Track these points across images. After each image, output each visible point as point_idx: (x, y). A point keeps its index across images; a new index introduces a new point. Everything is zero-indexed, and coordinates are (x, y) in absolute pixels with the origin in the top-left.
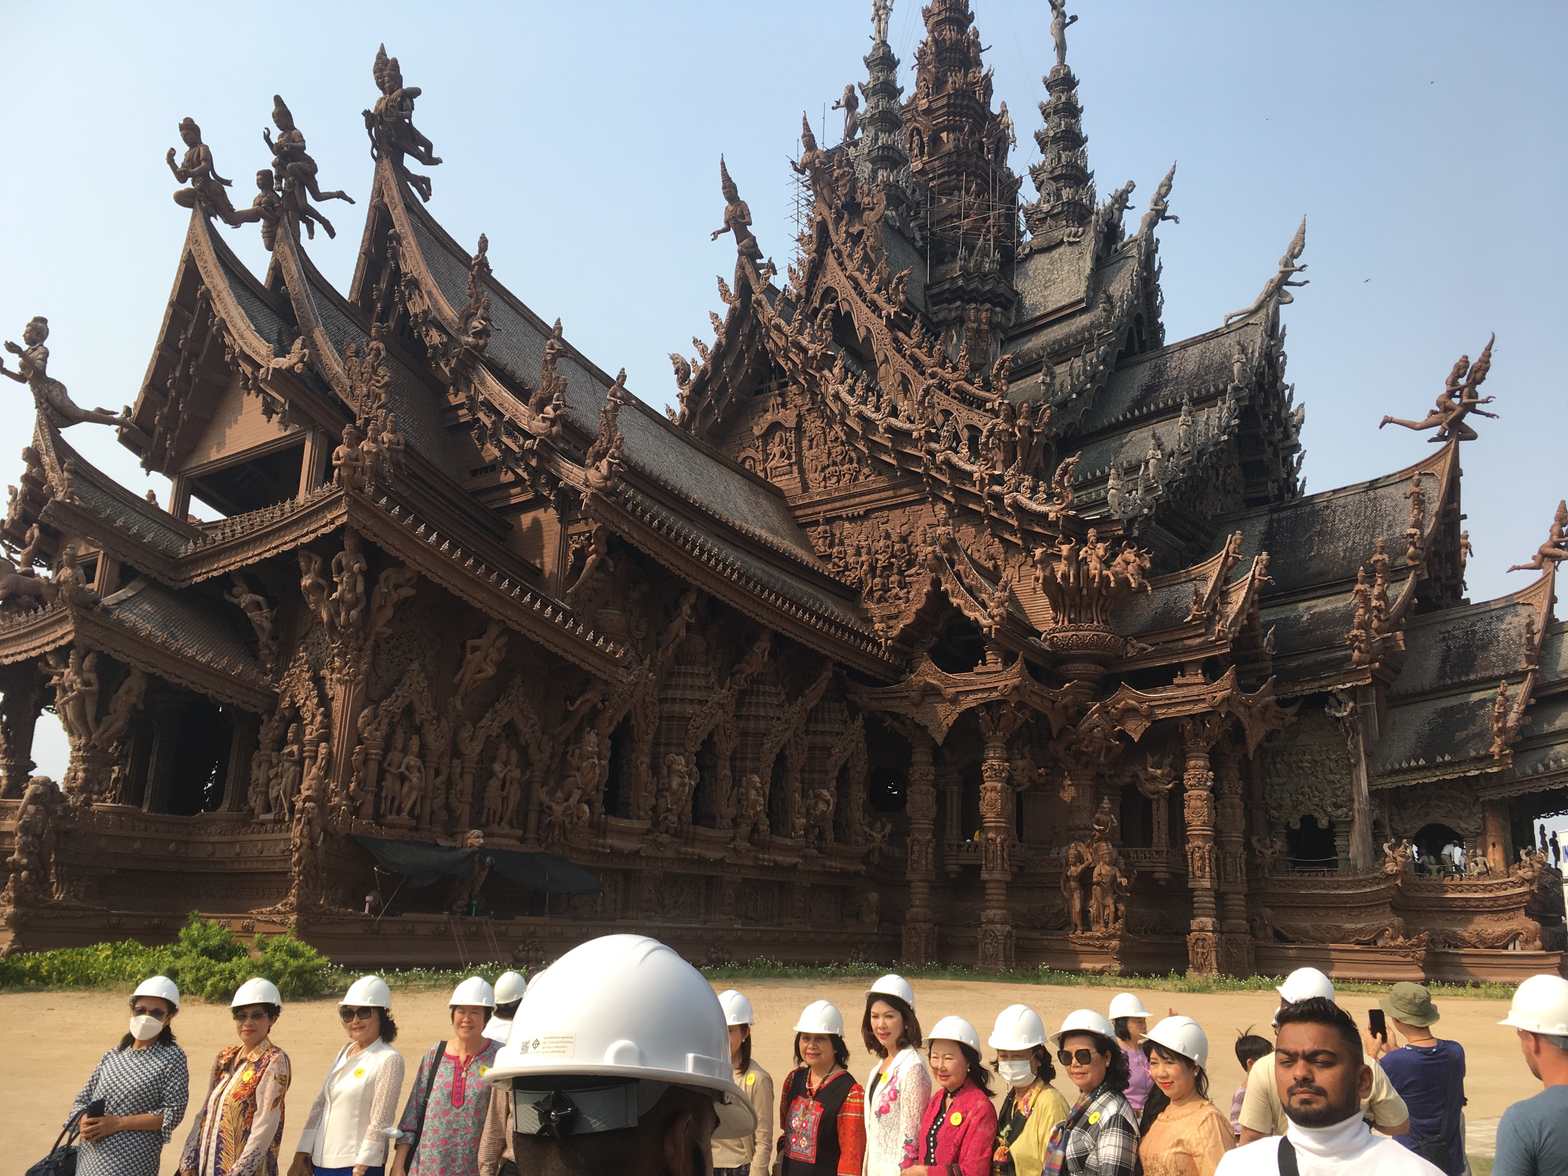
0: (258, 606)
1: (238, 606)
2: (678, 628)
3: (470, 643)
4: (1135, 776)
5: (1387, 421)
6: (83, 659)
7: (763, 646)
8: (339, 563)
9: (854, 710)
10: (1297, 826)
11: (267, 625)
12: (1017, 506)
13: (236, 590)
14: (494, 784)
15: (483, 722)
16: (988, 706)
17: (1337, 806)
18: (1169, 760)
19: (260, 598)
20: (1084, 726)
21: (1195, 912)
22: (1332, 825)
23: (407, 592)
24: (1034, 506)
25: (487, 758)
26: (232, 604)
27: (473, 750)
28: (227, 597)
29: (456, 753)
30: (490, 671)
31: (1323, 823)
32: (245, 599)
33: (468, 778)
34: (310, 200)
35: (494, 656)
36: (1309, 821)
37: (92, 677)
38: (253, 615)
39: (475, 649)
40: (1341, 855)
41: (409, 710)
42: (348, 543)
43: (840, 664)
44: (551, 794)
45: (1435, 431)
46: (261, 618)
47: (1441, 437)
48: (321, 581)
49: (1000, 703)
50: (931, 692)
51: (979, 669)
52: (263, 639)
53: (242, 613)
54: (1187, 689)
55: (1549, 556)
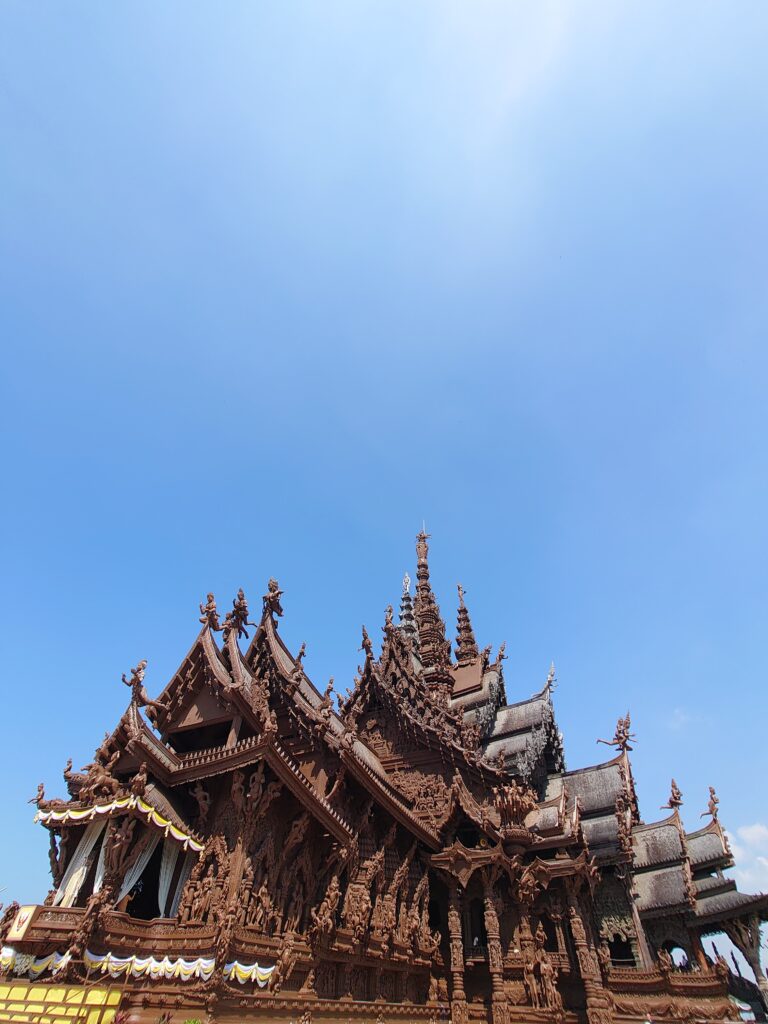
0: (205, 798)
1: (195, 798)
2: (365, 819)
3: (295, 823)
4: (545, 909)
5: (599, 741)
6: (130, 823)
7: (394, 830)
8: (254, 778)
9: (423, 867)
10: (613, 941)
11: (207, 809)
12: (482, 767)
13: (196, 790)
14: (293, 904)
15: (292, 867)
16: (485, 867)
17: (629, 929)
18: (559, 901)
19: (207, 794)
20: (524, 879)
21: (588, 994)
22: (629, 940)
23: (277, 794)
24: (489, 768)
25: (291, 890)
26: (191, 796)
27: (286, 884)
28: (191, 793)
29: (279, 885)
30: (301, 838)
31: (624, 939)
32: (199, 793)
33: (283, 901)
34: (243, 625)
35: (303, 831)
36: (617, 936)
37: (131, 834)
38: (202, 803)
39: (296, 826)
40: (636, 959)
41: (265, 859)
42: (261, 769)
43: (420, 842)
44: (317, 912)
45: (618, 746)
46: (204, 805)
47: (620, 749)
48: (243, 787)
49: (491, 865)
50: (459, 859)
51: (477, 847)
52: (203, 815)
53: (195, 802)
54: (563, 861)
55: (674, 803)
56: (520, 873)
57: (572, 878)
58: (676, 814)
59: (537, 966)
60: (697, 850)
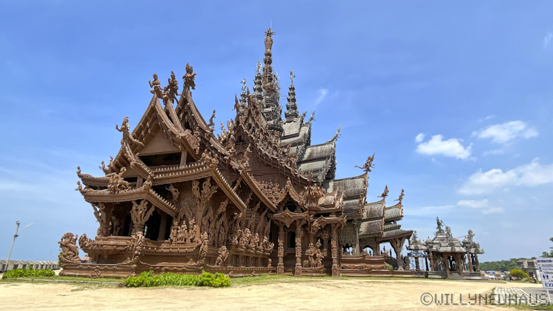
0: (176, 191)
1: (170, 191)
3: (222, 203)
4: (321, 235)
5: (356, 166)
6: (144, 203)
8: (205, 184)
9: (269, 219)
10: (345, 245)
11: (177, 196)
13: (170, 188)
14: (220, 235)
16: (299, 220)
17: (353, 242)
18: (328, 232)
19: (177, 189)
20: (314, 224)
21: (333, 263)
22: (352, 245)
24: (304, 178)
26: (168, 190)
31: (350, 245)
32: (172, 189)
35: (225, 206)
42: (209, 180)
45: (365, 169)
46: (175, 194)
47: (365, 171)
48: (198, 188)
49: (302, 219)
50: (287, 216)
51: (296, 212)
53: (170, 193)
54: (333, 218)
55: (384, 195)
56: (313, 222)
57: (336, 224)
58: (384, 200)
59: (315, 255)
60: (389, 214)
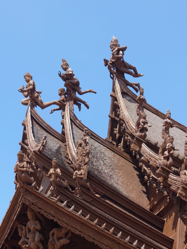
34: (77, 95)
